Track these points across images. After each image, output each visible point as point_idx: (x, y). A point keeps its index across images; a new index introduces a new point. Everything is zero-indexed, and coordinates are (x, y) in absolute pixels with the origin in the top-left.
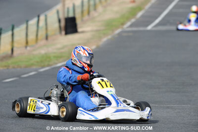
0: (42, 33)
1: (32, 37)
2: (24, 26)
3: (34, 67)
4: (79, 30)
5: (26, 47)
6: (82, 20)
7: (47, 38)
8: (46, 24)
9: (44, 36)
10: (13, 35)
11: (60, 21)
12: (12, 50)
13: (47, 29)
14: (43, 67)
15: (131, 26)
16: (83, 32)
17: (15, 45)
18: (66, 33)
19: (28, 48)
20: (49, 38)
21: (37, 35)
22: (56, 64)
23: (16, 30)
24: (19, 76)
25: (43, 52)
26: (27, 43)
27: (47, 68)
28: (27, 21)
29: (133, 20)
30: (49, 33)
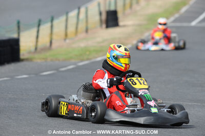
0: (82, 26)
1: (71, 29)
2: (63, 18)
3: (73, 61)
4: (121, 23)
5: (65, 40)
6: (124, 14)
7: (87, 31)
8: (87, 17)
9: (84, 29)
10: (52, 27)
11: (101, 14)
12: (51, 43)
13: (87, 21)
14: (82, 61)
15: (175, 21)
16: (124, 26)
17: (54, 37)
18: (107, 27)
19: (68, 41)
20: (89, 31)
21: (77, 28)
22: (96, 58)
23: (56, 22)
24: (57, 69)
25: (82, 45)
26: (66, 35)
27: (86, 62)
28: (67, 13)
29: (177, 15)
30: (90, 26)
